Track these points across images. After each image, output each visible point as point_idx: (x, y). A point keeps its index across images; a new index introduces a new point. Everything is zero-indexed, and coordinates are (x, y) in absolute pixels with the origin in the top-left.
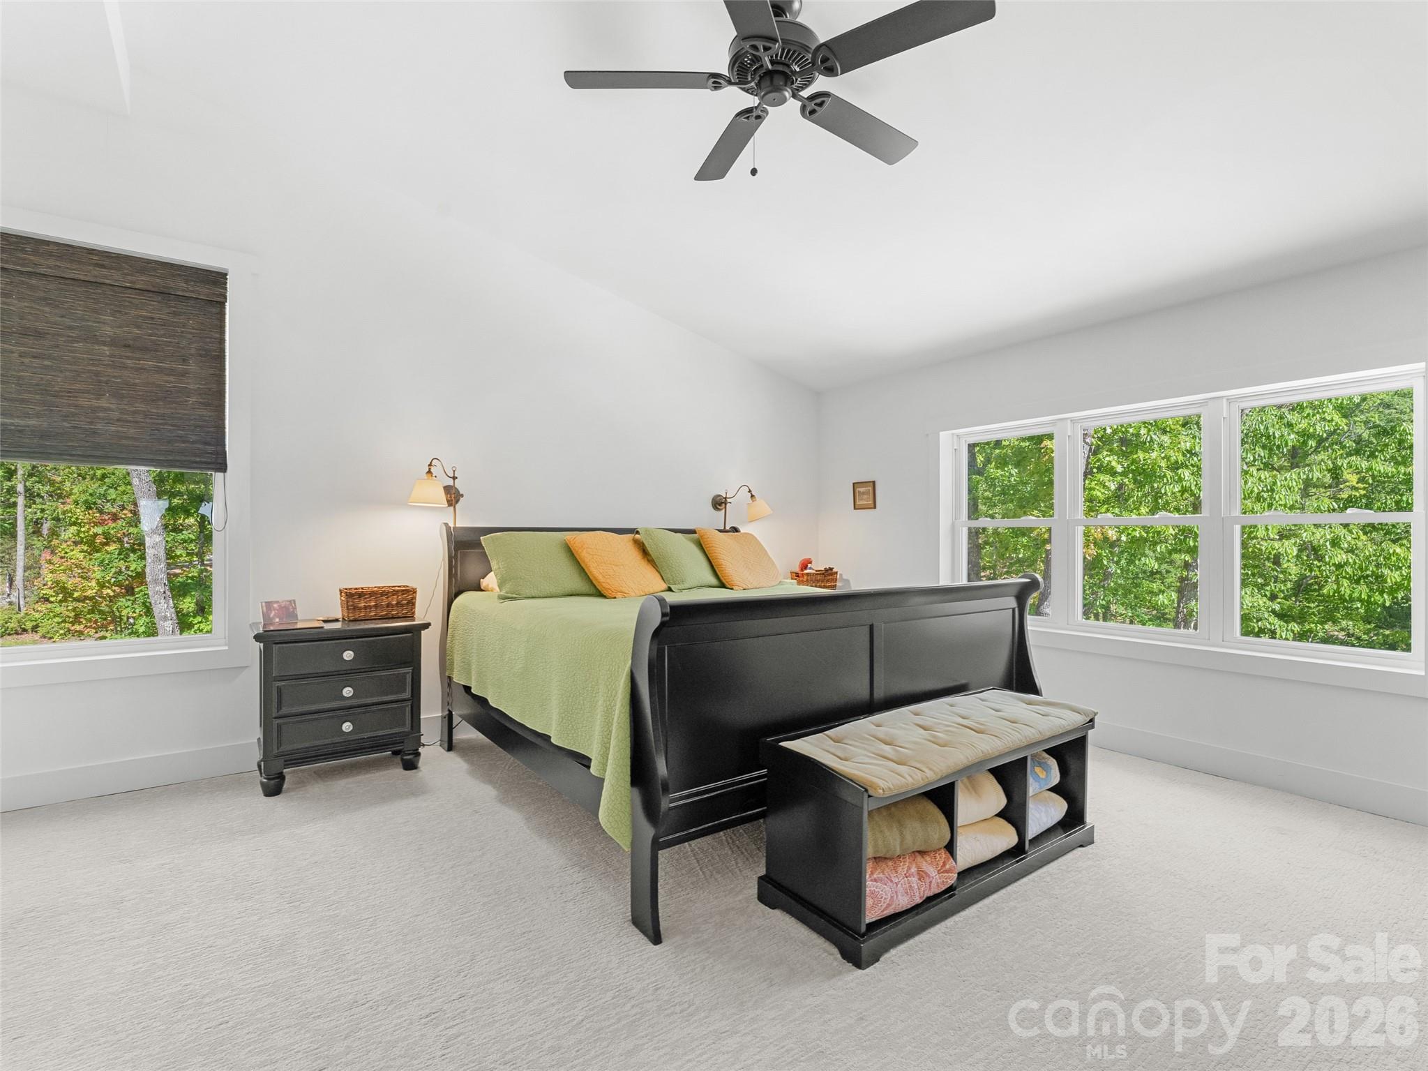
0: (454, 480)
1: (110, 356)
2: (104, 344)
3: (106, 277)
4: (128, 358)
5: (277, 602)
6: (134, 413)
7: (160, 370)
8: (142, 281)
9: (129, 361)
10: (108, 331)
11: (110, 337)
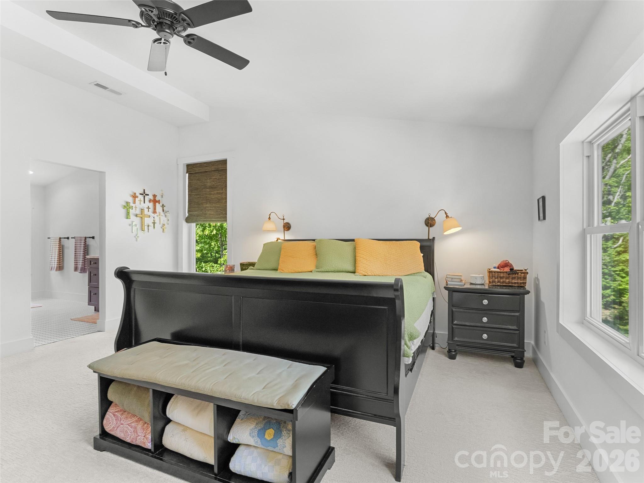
0: (284, 220)
1: (209, 191)
2: (208, 188)
3: (207, 169)
4: (212, 191)
5: (229, 265)
6: (213, 207)
7: (218, 193)
8: (213, 168)
9: (212, 192)
10: (209, 184)
11: (209, 186)
